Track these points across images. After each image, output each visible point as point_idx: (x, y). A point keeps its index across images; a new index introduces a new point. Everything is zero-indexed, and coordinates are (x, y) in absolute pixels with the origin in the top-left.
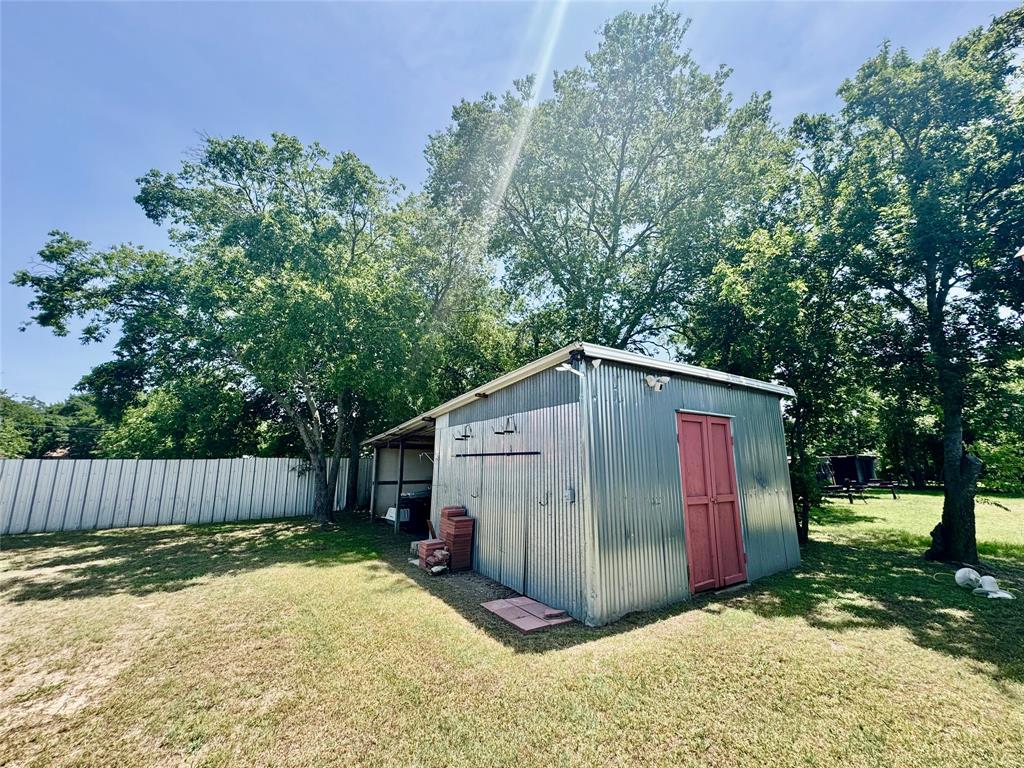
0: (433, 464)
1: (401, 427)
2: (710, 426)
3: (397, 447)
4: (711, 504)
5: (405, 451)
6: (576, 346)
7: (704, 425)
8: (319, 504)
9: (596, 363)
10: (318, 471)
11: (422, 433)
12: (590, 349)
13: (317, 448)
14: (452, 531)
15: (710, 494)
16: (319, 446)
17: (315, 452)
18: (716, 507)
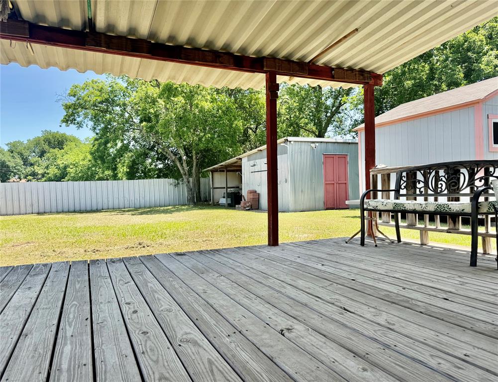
0: (241, 176)
1: (226, 162)
2: (337, 158)
3: (223, 171)
4: (335, 184)
5: (228, 173)
6: (285, 138)
7: (335, 158)
8: (189, 198)
9: (292, 142)
10: (187, 183)
11: (236, 164)
12: (290, 138)
13: (185, 173)
14: (252, 197)
15: (335, 180)
16: (186, 172)
17: (185, 174)
18: (338, 185)
